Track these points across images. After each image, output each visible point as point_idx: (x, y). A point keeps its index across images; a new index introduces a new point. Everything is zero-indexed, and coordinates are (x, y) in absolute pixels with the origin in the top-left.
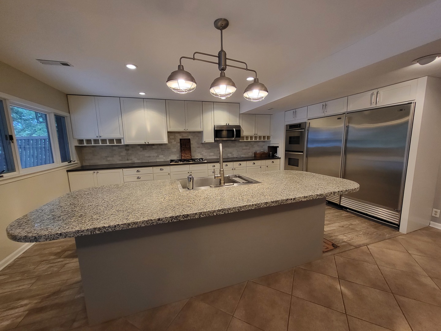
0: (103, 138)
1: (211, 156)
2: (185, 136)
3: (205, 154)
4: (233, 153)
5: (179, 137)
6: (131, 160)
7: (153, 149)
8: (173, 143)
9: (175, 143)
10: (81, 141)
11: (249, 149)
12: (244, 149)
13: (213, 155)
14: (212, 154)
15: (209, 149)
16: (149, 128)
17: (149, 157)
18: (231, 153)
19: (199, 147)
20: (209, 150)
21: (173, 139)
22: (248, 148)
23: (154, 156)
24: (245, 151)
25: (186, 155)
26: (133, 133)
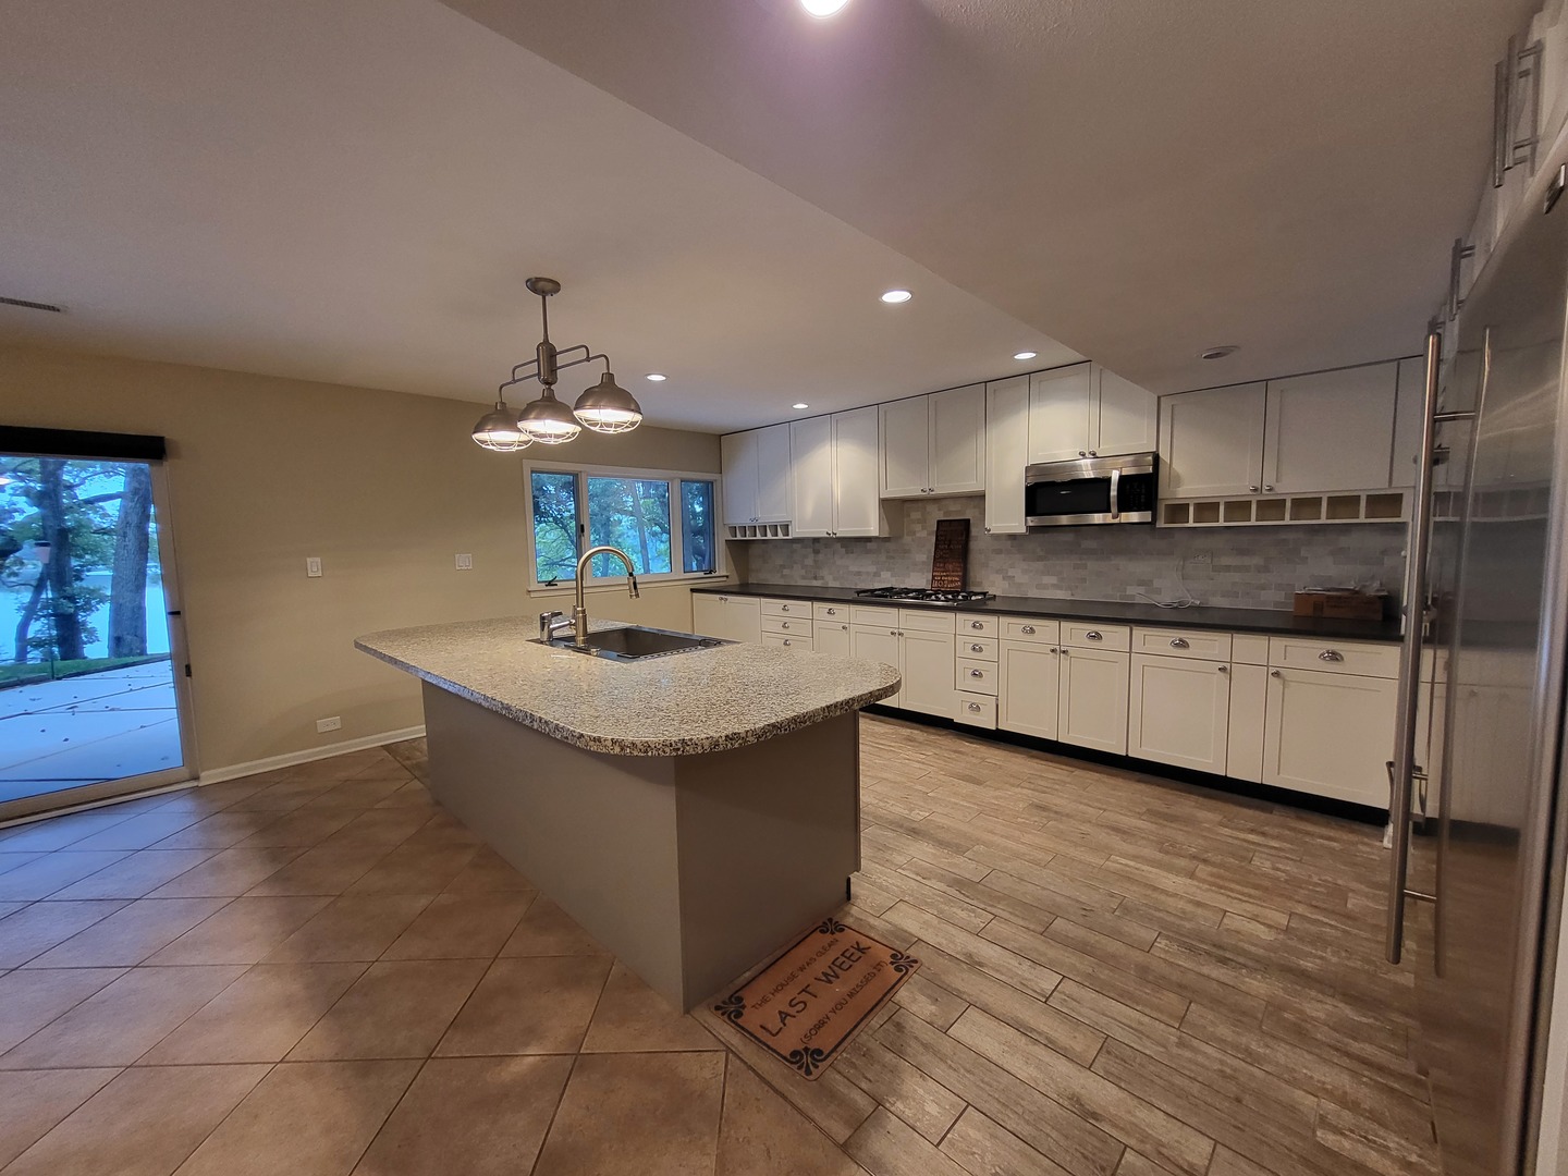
0: (761, 522)
1: (1045, 587)
2: (956, 512)
3: (1021, 578)
4: (1157, 583)
5: (937, 514)
6: (822, 578)
7: (869, 552)
8: (918, 535)
9: (924, 534)
10: (733, 530)
11: (1266, 569)
12: (1228, 568)
13: (1055, 586)
14: (1053, 580)
15: (1040, 559)
16: (838, 493)
17: (859, 573)
18: (1141, 583)
19: (999, 552)
20: (1040, 565)
21: (919, 521)
22: (1256, 561)
23: (868, 573)
24: (1237, 577)
25: (947, 576)
26: (809, 508)
